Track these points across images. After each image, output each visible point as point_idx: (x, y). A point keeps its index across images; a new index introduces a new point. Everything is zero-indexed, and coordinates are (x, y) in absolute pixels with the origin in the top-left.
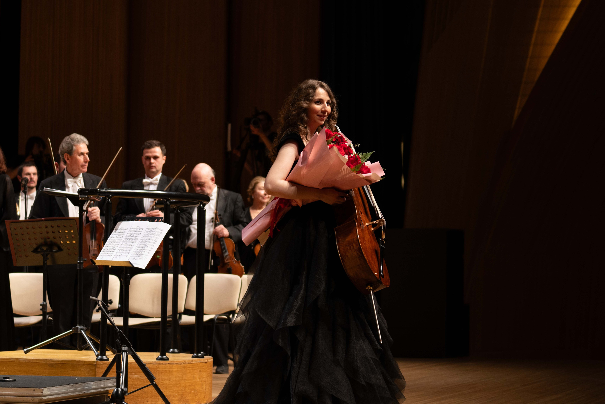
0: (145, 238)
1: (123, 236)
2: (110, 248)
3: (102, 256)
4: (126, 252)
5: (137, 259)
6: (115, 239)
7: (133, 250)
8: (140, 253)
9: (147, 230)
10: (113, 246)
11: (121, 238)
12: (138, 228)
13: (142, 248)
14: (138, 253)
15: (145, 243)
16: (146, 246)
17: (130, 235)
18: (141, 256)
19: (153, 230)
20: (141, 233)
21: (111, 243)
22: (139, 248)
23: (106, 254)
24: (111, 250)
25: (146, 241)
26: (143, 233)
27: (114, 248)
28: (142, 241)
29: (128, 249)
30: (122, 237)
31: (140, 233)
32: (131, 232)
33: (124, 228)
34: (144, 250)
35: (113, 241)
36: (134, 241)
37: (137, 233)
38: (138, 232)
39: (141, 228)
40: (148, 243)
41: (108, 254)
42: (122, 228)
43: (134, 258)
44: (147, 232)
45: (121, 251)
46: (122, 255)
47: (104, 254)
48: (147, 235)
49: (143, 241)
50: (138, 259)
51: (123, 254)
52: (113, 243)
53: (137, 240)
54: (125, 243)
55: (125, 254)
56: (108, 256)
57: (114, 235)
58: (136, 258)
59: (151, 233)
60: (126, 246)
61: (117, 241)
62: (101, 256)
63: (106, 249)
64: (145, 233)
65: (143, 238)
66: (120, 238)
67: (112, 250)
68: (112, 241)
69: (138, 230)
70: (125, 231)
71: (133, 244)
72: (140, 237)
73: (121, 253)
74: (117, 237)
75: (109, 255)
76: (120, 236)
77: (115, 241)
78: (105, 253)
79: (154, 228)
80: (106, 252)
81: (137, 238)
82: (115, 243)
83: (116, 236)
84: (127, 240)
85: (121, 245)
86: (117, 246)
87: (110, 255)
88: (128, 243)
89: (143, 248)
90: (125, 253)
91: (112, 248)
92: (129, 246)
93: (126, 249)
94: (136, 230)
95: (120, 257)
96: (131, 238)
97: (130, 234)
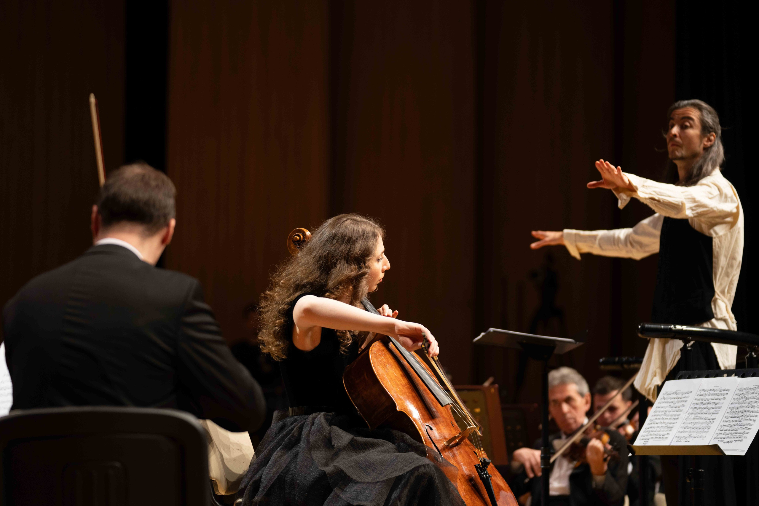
0: (737, 406)
1: (683, 405)
2: (659, 425)
3: (645, 440)
4: (700, 430)
5: (728, 442)
6: (666, 409)
7: (715, 427)
8: (731, 432)
9: (738, 392)
10: (667, 421)
11: (681, 408)
12: (715, 388)
13: (734, 423)
14: (727, 432)
15: (740, 415)
16: (743, 419)
17: (700, 401)
18: (737, 437)
19: (753, 391)
20: (725, 396)
21: (661, 417)
22: (728, 423)
23: (654, 436)
24: (662, 429)
25: (741, 409)
26: (730, 397)
27: (669, 425)
28: (729, 410)
29: (703, 425)
30: (681, 405)
31: (725, 398)
32: (702, 397)
33: (685, 391)
34: (742, 427)
35: (663, 413)
36: (712, 411)
37: (717, 397)
38: (719, 395)
39: (723, 388)
40: (745, 413)
41: (658, 436)
42: (678, 392)
43: (722, 441)
44: (738, 395)
45: (686, 430)
46: (692, 436)
47: (650, 437)
48: (741, 400)
49: (734, 410)
50: (731, 442)
51: (695, 435)
52: (665, 417)
53: (719, 410)
54: (693, 416)
55: (700, 435)
56: (660, 440)
57: (663, 404)
58: (726, 440)
59: (749, 396)
60: (696, 421)
61: (671, 413)
62: (643, 441)
63: (651, 428)
64: (736, 397)
65: (733, 406)
66: (677, 409)
67: (666, 429)
68: (660, 413)
69: (718, 392)
70: (687, 395)
71: (712, 417)
72: (725, 405)
73: (688, 433)
74: (670, 406)
75: (661, 436)
76: (677, 405)
77: (667, 413)
78: (651, 435)
79: (752, 387)
80: (652, 433)
81: (717, 406)
82: (669, 417)
83: (668, 404)
84: (696, 410)
85: (686, 419)
86: (674, 421)
87: (663, 437)
88: (699, 415)
89: (738, 423)
90: (698, 432)
91: (664, 425)
92: (704, 421)
93: (697, 425)
94: (712, 392)
95: (688, 440)
96: (705, 406)
97: (702, 400)
